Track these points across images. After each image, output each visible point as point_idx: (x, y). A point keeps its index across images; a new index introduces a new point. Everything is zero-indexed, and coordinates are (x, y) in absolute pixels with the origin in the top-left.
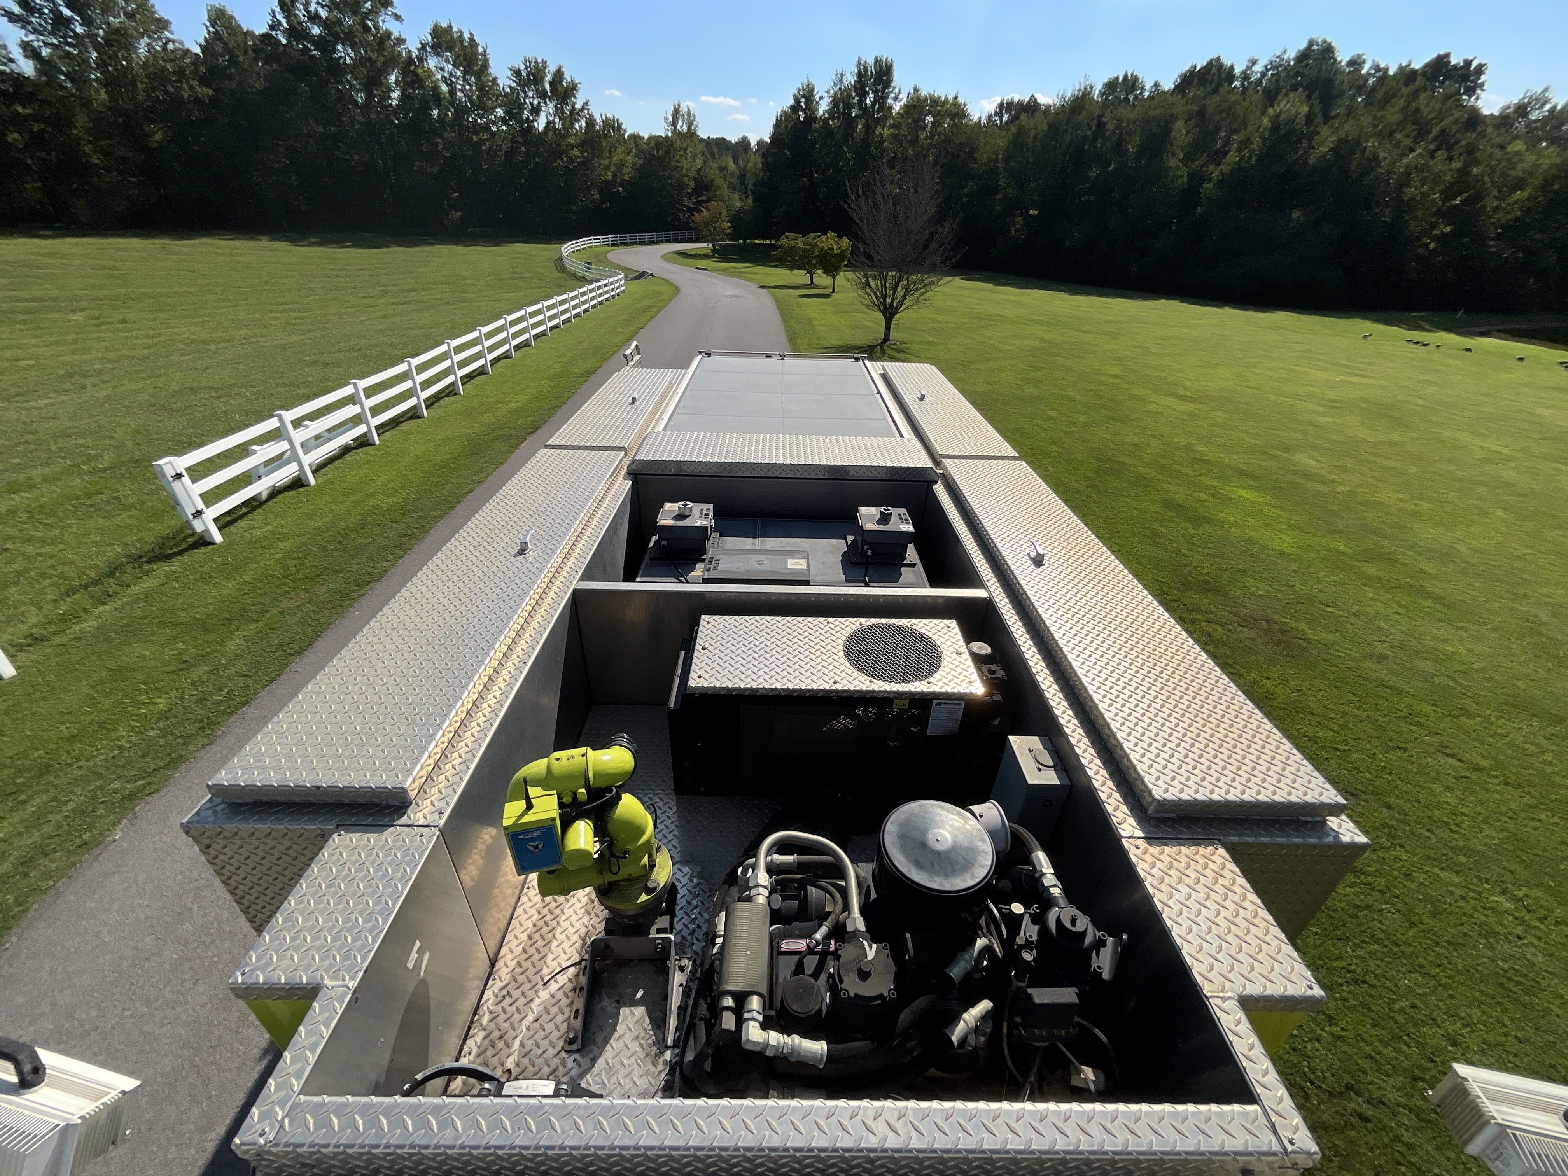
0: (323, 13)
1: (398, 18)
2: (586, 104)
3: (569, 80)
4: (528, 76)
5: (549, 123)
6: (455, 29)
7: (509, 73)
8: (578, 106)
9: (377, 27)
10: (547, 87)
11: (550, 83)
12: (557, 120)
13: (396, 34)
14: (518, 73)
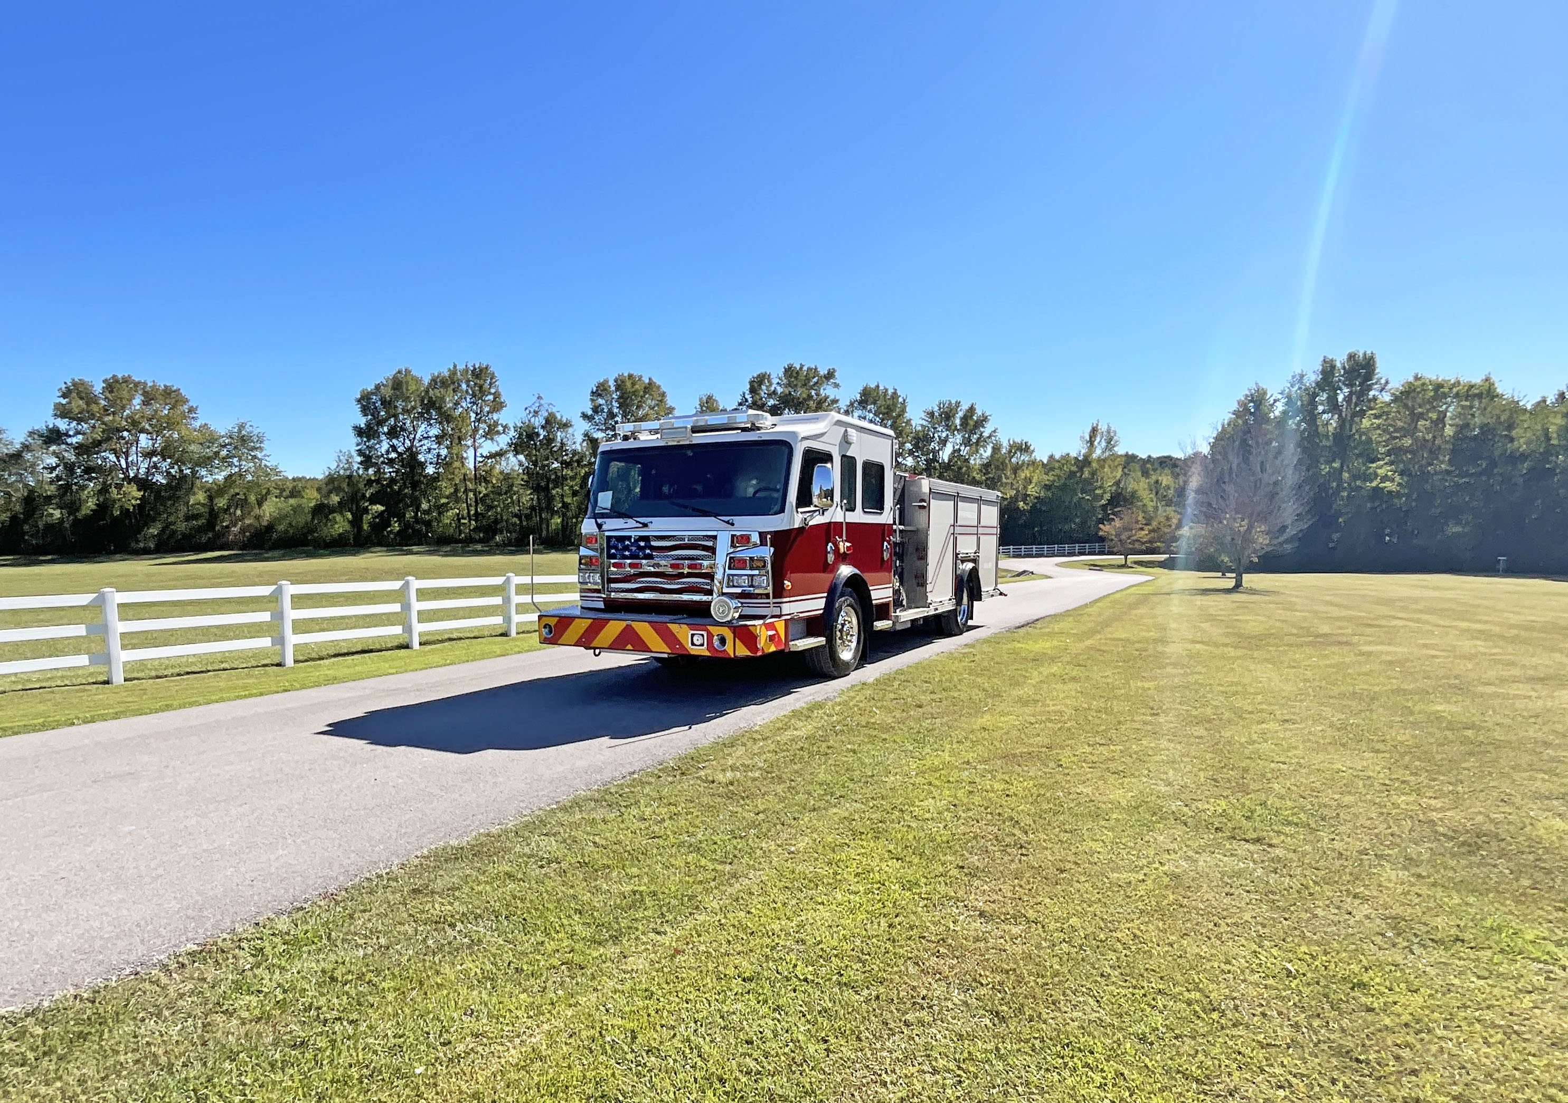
0: (780, 390)
1: (837, 386)
2: (995, 431)
3: (980, 413)
4: (940, 415)
5: (954, 451)
6: (881, 388)
7: (923, 415)
8: (986, 434)
9: (817, 395)
10: (958, 422)
11: (961, 419)
12: (962, 448)
13: (832, 397)
14: (931, 414)
